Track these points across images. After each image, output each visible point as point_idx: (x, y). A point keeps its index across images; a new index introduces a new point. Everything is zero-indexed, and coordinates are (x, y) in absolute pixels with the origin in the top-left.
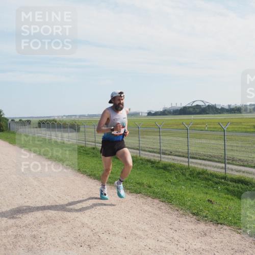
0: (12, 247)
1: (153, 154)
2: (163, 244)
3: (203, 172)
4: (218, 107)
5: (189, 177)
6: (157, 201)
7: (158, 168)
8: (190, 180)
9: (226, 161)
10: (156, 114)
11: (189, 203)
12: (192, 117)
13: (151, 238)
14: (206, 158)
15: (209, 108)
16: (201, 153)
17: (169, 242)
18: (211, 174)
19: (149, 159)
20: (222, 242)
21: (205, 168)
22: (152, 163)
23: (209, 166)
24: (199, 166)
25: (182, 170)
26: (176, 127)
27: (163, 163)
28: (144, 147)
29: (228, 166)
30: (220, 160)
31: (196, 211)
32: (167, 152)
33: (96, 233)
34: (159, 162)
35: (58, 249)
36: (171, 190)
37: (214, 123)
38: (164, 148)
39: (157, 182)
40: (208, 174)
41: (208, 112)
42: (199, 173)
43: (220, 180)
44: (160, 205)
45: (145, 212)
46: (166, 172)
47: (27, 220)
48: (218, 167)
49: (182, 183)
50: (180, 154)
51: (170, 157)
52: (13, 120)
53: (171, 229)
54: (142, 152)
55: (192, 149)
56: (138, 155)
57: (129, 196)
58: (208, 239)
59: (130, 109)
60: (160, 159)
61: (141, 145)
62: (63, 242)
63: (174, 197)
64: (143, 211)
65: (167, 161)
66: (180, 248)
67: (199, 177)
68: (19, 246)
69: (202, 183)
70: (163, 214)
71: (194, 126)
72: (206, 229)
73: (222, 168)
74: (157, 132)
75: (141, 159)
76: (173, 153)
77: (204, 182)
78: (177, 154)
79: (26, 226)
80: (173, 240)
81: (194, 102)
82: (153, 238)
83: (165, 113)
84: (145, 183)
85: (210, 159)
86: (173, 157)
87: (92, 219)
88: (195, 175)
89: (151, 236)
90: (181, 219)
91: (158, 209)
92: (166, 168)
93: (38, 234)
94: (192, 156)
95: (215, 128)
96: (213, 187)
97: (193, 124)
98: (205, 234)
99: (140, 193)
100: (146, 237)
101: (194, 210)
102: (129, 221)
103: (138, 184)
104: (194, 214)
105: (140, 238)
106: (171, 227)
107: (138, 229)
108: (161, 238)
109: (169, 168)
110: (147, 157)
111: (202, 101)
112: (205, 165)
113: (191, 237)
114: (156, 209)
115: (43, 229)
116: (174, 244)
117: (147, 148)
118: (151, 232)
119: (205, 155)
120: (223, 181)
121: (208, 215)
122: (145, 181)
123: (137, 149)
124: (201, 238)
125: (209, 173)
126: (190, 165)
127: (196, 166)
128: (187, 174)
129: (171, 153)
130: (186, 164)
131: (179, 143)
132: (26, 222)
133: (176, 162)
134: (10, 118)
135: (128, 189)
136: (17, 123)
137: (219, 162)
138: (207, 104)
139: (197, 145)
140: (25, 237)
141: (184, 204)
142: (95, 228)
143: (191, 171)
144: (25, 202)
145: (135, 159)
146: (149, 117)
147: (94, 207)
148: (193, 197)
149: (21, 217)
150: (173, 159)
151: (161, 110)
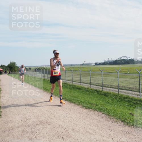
0: (21, 137)
1: (98, 87)
2: (105, 138)
3: (127, 97)
4: (135, 60)
6: (101, 113)
7: (101, 95)
8: (119, 101)
9: (141, 91)
10: (100, 64)
11: (119, 115)
12: (121, 66)
14: (128, 89)
15: (130, 61)
16: (126, 86)
17: (108, 137)
18: (132, 98)
20: (139, 138)
21: (128, 95)
22: (98, 92)
23: (131, 94)
24: (125, 94)
25: (115, 96)
26: (111, 72)
27: (104, 91)
28: (93, 83)
29: (141, 94)
31: (123, 120)
32: (106, 86)
33: (66, 131)
34: (101, 91)
35: (46, 139)
36: (109, 107)
37: (133, 69)
38: (105, 83)
39: (101, 103)
40: (130, 99)
41: (129, 63)
42: (125, 98)
43: (137, 102)
44: (103, 116)
45: (94, 120)
46: (106, 97)
47: (29, 122)
48: (136, 95)
49: (115, 103)
50: (114, 87)
51: (108, 88)
54: (92, 86)
55: (121, 84)
56: (90, 87)
57: (85, 110)
58: (131, 136)
59: (85, 62)
60: (102, 90)
61: (91, 82)
62: (49, 135)
63: (110, 111)
64: (93, 118)
65: (106, 90)
66: (114, 141)
67: (125, 100)
68: (25, 137)
69: (127, 104)
70: (104, 121)
71: (122, 71)
72: (129, 130)
73: (138, 95)
74: (101, 74)
75: (91, 90)
76: (110, 86)
77: (128, 103)
78: (112, 87)
79: (28, 126)
80: (110, 136)
81: (121, 57)
82: (99, 134)
83: (104, 64)
84: (94, 103)
85: (131, 90)
86: (110, 89)
87: (64, 123)
88: (122, 99)
89: (97, 133)
90: (115, 124)
91: (101, 118)
92: (106, 94)
93: (35, 130)
94: (120, 88)
95: (134, 72)
96: (133, 106)
97: (121, 70)
98: (129, 133)
100: (95, 134)
102: (85, 125)
103: (90, 103)
104: (122, 121)
105: (91, 134)
106: (109, 128)
107: (90, 129)
108: (103, 134)
109: (108, 95)
110: (95, 89)
111: (126, 57)
112: (128, 93)
113: (120, 134)
115: (38, 127)
116: (111, 138)
117: (95, 83)
118: (98, 131)
119: (128, 88)
120: (139, 102)
121: (130, 122)
122: (94, 102)
123: (89, 84)
124: (126, 135)
126: (119, 93)
127: (123, 94)
128: (118, 98)
129: (108, 86)
130: (117, 93)
131: (113, 81)
132: (29, 124)
133: (111, 92)
135: (84, 106)
137: (136, 91)
138: (129, 59)
139: (123, 82)
140: (28, 132)
141: (116, 115)
142: (66, 128)
143: (120, 97)
144: (28, 113)
145: (88, 89)
146: (96, 66)
147: (66, 116)
148: (121, 111)
149: (26, 121)
150: (110, 90)
151: (103, 62)
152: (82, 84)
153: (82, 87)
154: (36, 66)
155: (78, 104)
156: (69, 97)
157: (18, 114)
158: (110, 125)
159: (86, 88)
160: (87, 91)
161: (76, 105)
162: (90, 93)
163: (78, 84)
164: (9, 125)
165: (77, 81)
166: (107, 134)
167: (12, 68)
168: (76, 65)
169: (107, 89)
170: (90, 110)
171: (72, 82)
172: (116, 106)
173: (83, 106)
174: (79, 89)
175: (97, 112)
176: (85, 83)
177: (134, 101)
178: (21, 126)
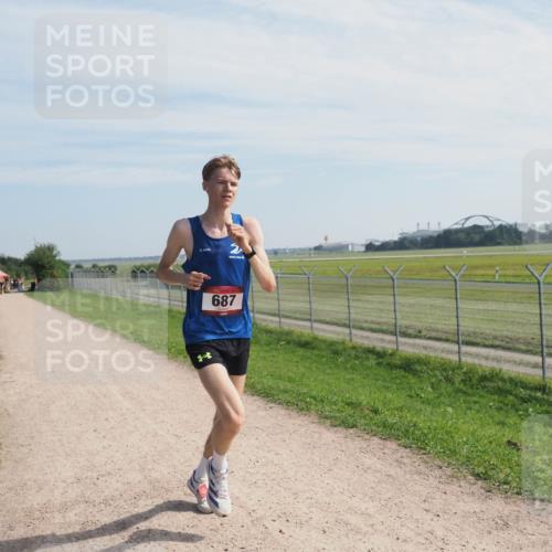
1: (380, 336)
2: (410, 548)
4: (521, 229)
5: (462, 386)
6: (392, 445)
7: (391, 366)
8: (465, 393)
9: (545, 350)
10: (385, 247)
11: (465, 451)
12: (465, 251)
13: (382, 532)
14: (497, 343)
15: (501, 233)
16: (488, 332)
17: (423, 541)
18: (511, 380)
19: (371, 346)
20: (545, 543)
21: (495, 365)
22: (380, 355)
23: (507, 361)
24: (484, 363)
25: (445, 370)
26: (428, 275)
27: (403, 355)
28: (359, 321)
29: (549, 361)
30: (531, 348)
31: (481, 470)
32: (410, 331)
33: (257, 519)
34: (391, 355)
36: (425, 419)
37: (514, 264)
38: (404, 322)
39: (390, 398)
40: (503, 380)
41: (499, 240)
42: (484, 378)
43: (533, 394)
44: (399, 454)
45: (365, 471)
46: (410, 377)
47: (108, 487)
48: (528, 364)
49: (447, 401)
50: (440, 335)
51: (417, 341)
52: (78, 267)
53: (427, 511)
54: (354, 331)
55: (467, 325)
56: (348, 338)
57: (329, 434)
58: (514, 536)
59: (326, 239)
60: (395, 347)
61: (353, 316)
63: (430, 436)
64: (360, 467)
65: (411, 350)
67: (484, 387)
69: (492, 401)
70: (408, 476)
71: (470, 272)
72: (506, 512)
73: (535, 366)
74: (388, 287)
75: (354, 348)
76: (423, 333)
77: (496, 397)
78: (434, 334)
79: (106, 502)
80: (432, 538)
81: (467, 219)
82: (386, 532)
83: (403, 244)
84: (365, 403)
85: (508, 345)
86: (425, 342)
88: (474, 381)
89: (381, 528)
90: (448, 488)
91: (395, 464)
92: (409, 366)
94: (468, 339)
95: (517, 276)
96: (517, 410)
97: (467, 269)
98: (506, 524)
99: (354, 426)
100: (370, 529)
101: (479, 466)
102: (332, 493)
103: (348, 404)
104: (478, 476)
105: (357, 531)
106: (426, 506)
107: (351, 510)
108: (404, 532)
109: (417, 367)
110: (367, 343)
111: (486, 217)
112: (497, 360)
113: (473, 530)
114: (391, 465)
116: (434, 547)
117: (366, 322)
118: (381, 518)
119: (495, 338)
120: (539, 394)
121: (510, 478)
122: (364, 399)
123: (344, 325)
124: (495, 532)
125: (506, 376)
126: (463, 359)
127: (476, 361)
128: (457, 380)
129: (420, 332)
130: (455, 358)
132: (107, 492)
133: (432, 354)
134: (74, 261)
135: (326, 418)
136: (87, 271)
137: (527, 352)
138: (497, 223)
139: (477, 315)
141: (454, 452)
142: (255, 508)
143: (465, 373)
144: (104, 448)
145: (340, 347)
146: (370, 253)
147: (253, 458)
148: (473, 434)
149: (95, 480)
150: (425, 348)
151: (396, 238)
152: (316, 325)
153: (316, 338)
154: (136, 259)
155: (302, 409)
156: (265, 381)
157: (67, 455)
158: (430, 490)
159: (332, 343)
160: (336, 353)
161: (294, 414)
162: (347, 361)
163: (301, 328)
164: (30, 498)
165: (298, 316)
166: (419, 531)
167: (43, 267)
168: (293, 251)
169: (414, 345)
170: (351, 431)
171: (277, 319)
172: (450, 410)
173: (323, 417)
174: (305, 345)
175: (376, 440)
176: (327, 323)
177: (523, 392)
178: (77, 502)
